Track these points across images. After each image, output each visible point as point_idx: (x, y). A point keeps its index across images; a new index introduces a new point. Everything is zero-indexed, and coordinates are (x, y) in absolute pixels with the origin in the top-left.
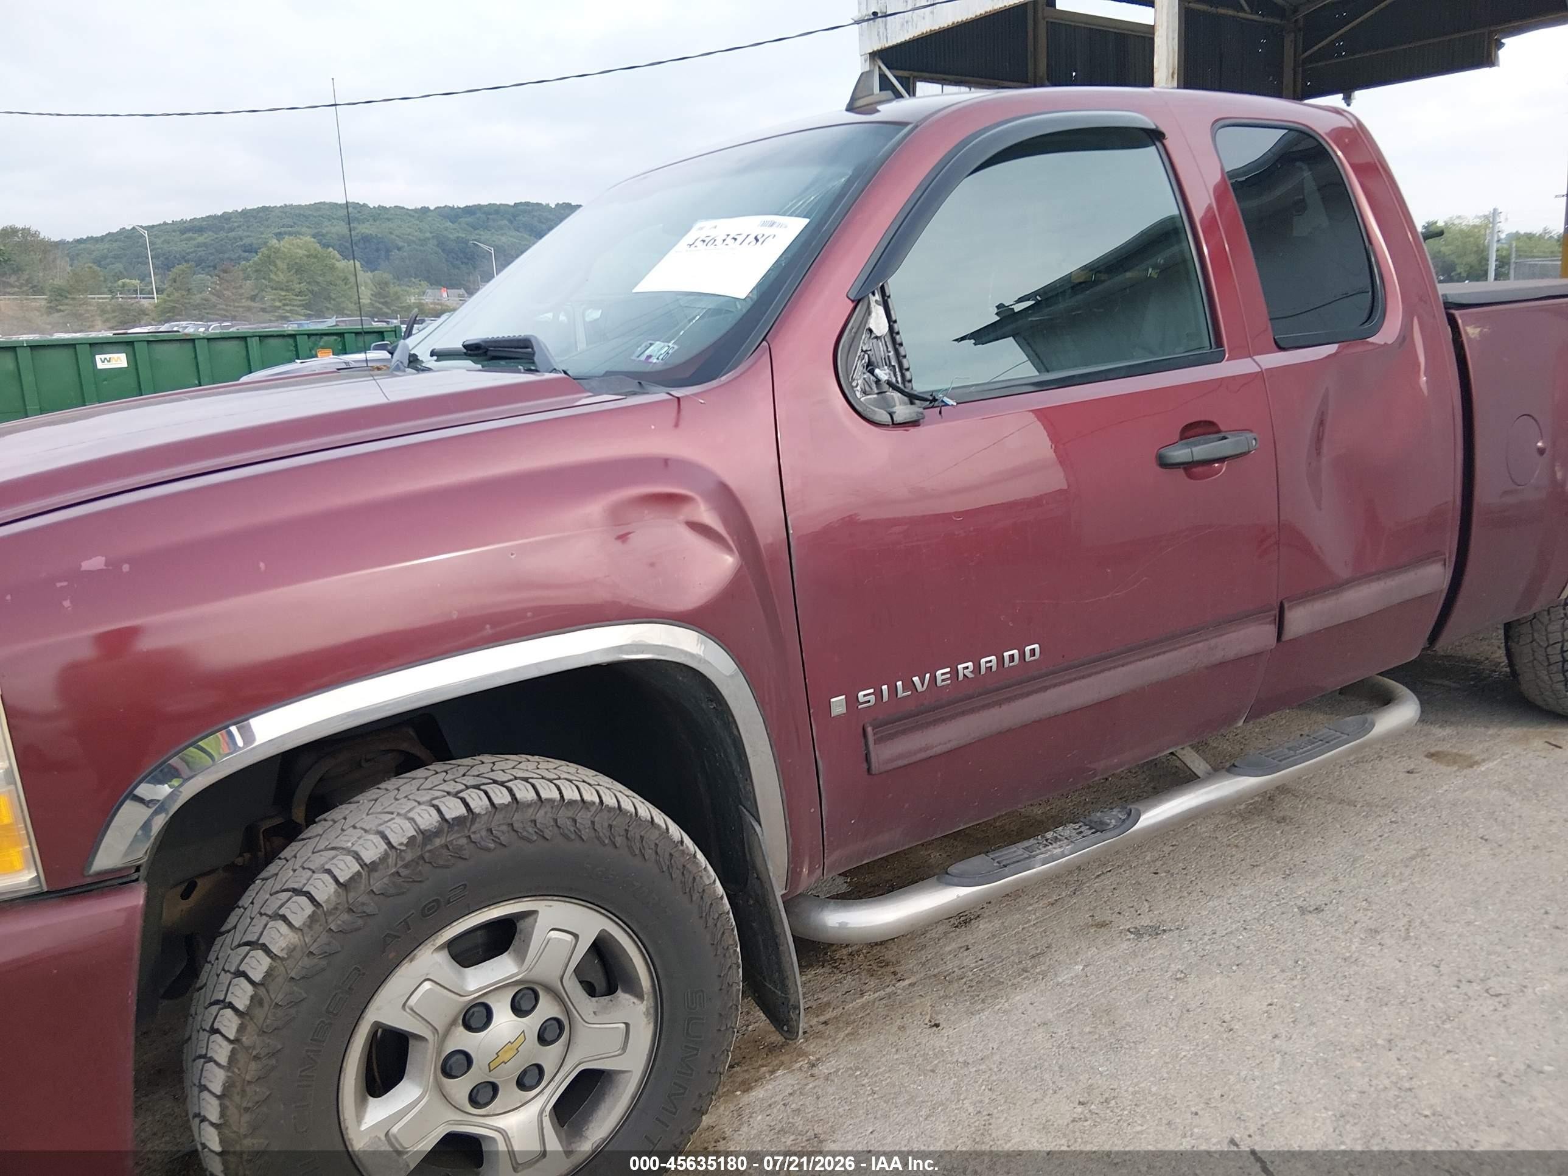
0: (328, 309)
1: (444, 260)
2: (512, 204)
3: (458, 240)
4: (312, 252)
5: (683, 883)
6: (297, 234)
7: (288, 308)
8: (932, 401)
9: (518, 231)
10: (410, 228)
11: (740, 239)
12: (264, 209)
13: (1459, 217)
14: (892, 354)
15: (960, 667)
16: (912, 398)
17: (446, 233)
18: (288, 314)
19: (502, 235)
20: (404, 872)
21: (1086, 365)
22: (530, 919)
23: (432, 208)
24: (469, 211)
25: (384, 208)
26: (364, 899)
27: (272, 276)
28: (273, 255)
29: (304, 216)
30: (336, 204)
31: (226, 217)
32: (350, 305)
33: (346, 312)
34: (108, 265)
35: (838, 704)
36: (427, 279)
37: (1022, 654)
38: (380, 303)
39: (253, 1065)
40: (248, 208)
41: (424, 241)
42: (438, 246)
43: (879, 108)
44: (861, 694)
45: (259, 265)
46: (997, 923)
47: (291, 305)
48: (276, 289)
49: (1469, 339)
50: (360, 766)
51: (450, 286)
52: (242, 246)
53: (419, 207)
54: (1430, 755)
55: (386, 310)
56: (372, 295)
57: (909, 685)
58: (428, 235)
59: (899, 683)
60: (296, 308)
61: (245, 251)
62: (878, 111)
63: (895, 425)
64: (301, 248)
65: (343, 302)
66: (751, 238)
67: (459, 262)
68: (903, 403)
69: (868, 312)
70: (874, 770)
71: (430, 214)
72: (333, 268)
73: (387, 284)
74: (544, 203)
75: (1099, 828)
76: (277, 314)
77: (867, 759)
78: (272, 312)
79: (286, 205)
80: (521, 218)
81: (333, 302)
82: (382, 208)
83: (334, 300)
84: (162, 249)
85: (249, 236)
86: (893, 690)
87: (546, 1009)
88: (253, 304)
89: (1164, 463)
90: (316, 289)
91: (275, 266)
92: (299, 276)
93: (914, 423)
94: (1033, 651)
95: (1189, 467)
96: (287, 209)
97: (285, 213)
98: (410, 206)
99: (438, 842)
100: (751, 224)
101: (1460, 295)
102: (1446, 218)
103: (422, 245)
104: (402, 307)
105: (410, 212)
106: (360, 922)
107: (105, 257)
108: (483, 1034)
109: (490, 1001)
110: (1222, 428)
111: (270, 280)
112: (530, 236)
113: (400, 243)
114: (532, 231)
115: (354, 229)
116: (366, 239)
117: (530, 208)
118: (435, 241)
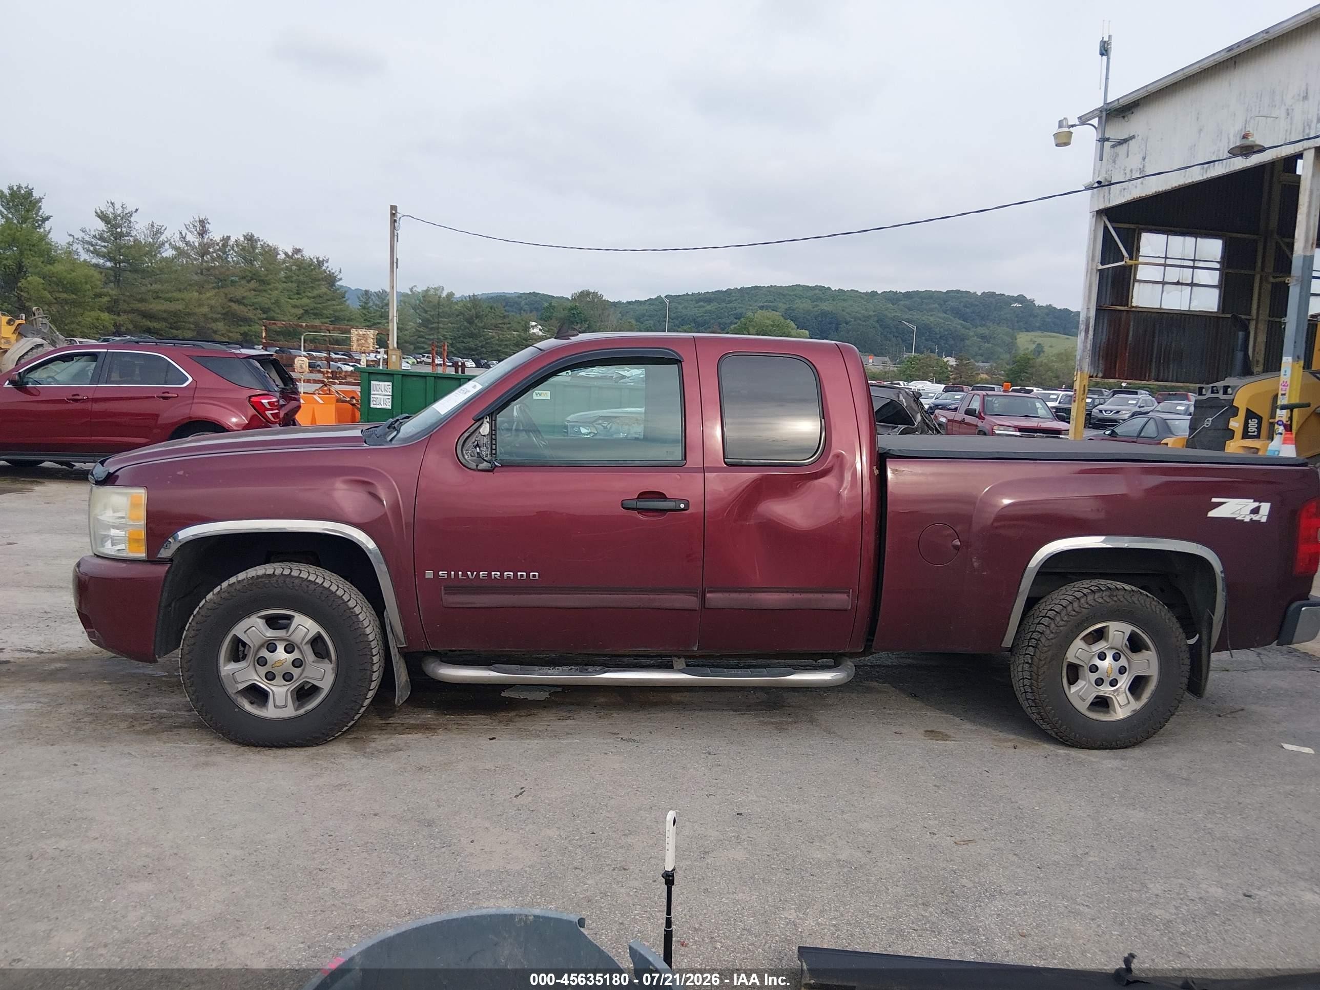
1: (879, 333)
2: (945, 291)
3: (894, 318)
4: (776, 322)
6: (771, 308)
9: (945, 313)
10: (858, 307)
12: (756, 288)
15: (493, 573)
17: (886, 313)
19: (931, 315)
22: (292, 619)
23: (879, 292)
24: (908, 295)
28: (748, 323)
29: (782, 295)
30: (808, 286)
31: (729, 292)
34: (645, 320)
40: (745, 286)
41: (867, 318)
42: (877, 322)
44: (440, 573)
51: (878, 354)
52: (735, 314)
53: (870, 291)
57: (465, 575)
58: (871, 313)
59: (460, 573)
61: (736, 318)
64: (770, 319)
70: (443, 604)
71: (877, 297)
74: (972, 291)
80: (950, 303)
82: (841, 291)
84: (681, 312)
85: (741, 307)
86: (456, 575)
87: (297, 654)
94: (534, 575)
96: (771, 289)
97: (769, 291)
98: (863, 290)
103: (864, 321)
105: (862, 295)
107: (644, 315)
108: (273, 654)
109: (276, 643)
112: (955, 317)
113: (848, 319)
114: (957, 313)
115: (817, 306)
116: (824, 314)
117: (959, 295)
118: (876, 319)
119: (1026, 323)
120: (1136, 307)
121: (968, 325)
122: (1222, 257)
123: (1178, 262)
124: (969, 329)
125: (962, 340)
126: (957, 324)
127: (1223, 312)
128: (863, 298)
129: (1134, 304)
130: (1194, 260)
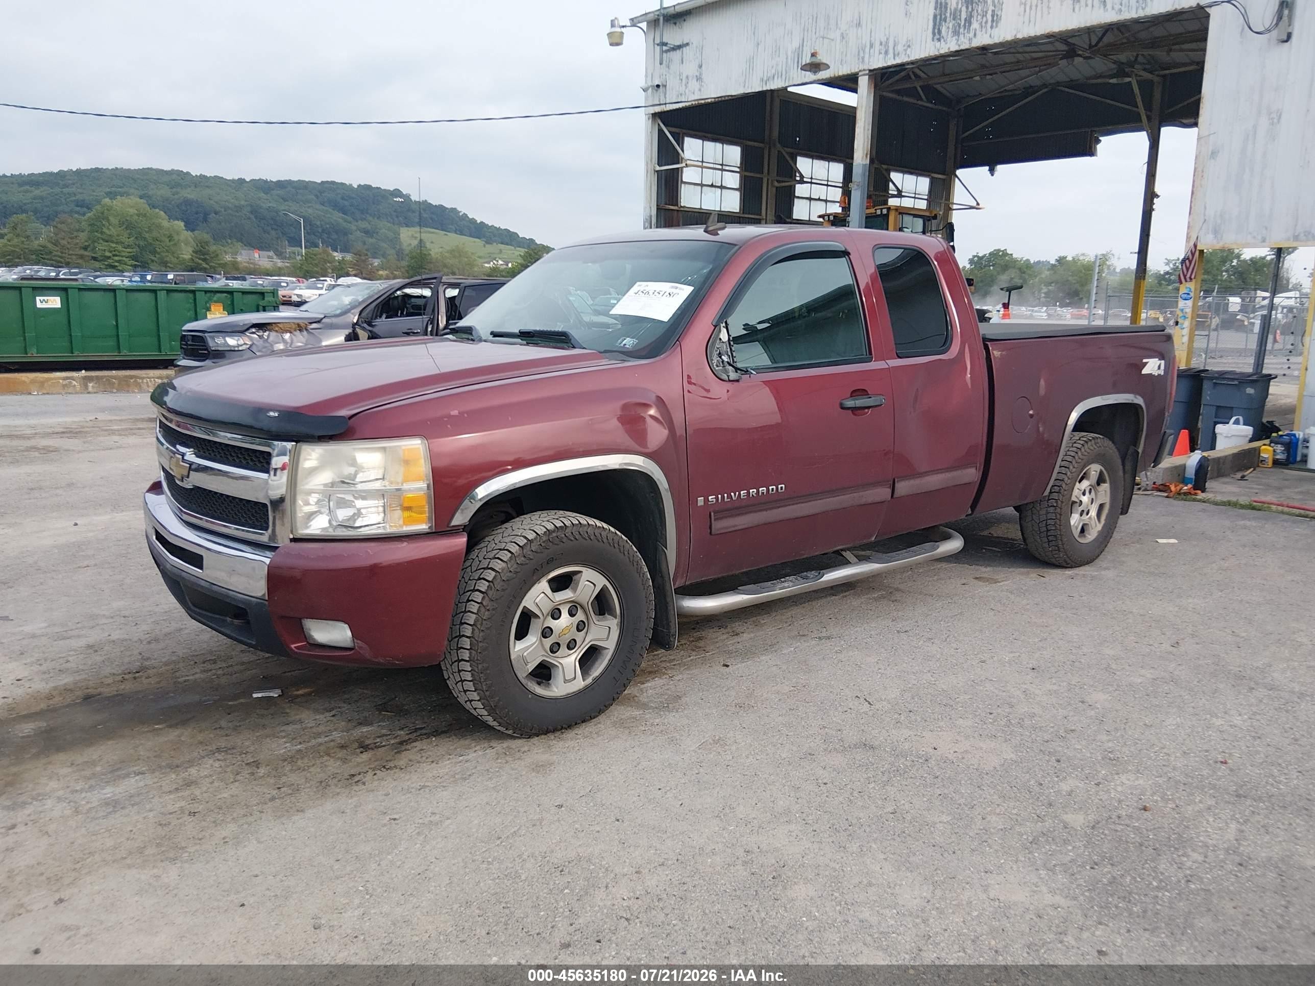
0: (153, 261)
1: (256, 225)
2: (319, 181)
3: (269, 209)
4: (141, 211)
5: (637, 569)
6: (128, 194)
7: (116, 258)
8: (746, 371)
9: (323, 205)
10: (227, 195)
11: (662, 293)
12: (97, 170)
13: (1083, 255)
14: (729, 350)
15: (751, 491)
16: (737, 369)
17: (259, 203)
18: (117, 264)
19: (309, 207)
20: (543, 544)
21: (810, 359)
22: (579, 575)
23: (248, 180)
24: (280, 184)
25: (205, 177)
26: (529, 553)
27: (105, 230)
28: (106, 212)
29: (133, 179)
30: (163, 170)
32: (173, 259)
33: (169, 265)
35: (701, 500)
36: (240, 240)
37: (777, 488)
38: (199, 259)
39: (487, 613)
41: (239, 208)
42: (251, 212)
43: (719, 232)
44: (710, 498)
45: (93, 219)
46: (752, 635)
47: (119, 256)
48: (107, 242)
49: (994, 356)
50: (492, 517)
51: (261, 248)
52: (76, 201)
53: (236, 178)
54: (976, 578)
55: (205, 266)
56: (193, 252)
57: (730, 497)
58: (243, 203)
59: (726, 495)
60: (124, 259)
61: (79, 206)
62: (718, 234)
63: (730, 381)
64: (131, 207)
65: (167, 256)
66: (667, 294)
67: (269, 228)
68: (733, 371)
69: (720, 331)
70: (713, 531)
71: (245, 185)
72: (159, 226)
73: (207, 243)
74: (347, 183)
75: (806, 578)
76: (106, 263)
77: (710, 528)
78: (102, 260)
79: (117, 168)
80: (326, 194)
81: (157, 256)
82: (202, 177)
83: (159, 254)
85: (82, 193)
86: (723, 497)
87: (580, 616)
88: (86, 253)
89: (843, 408)
90: (142, 243)
91: (108, 220)
92: (129, 231)
93: (737, 381)
94: (782, 488)
95: (854, 410)
97: (116, 175)
98: (229, 177)
99: (554, 535)
100: (666, 286)
101: (993, 334)
102: (1074, 254)
103: (237, 211)
104: (219, 264)
105: (228, 182)
106: (528, 562)
108: (557, 621)
109: (561, 608)
110: (869, 393)
111: (102, 233)
112: (333, 210)
113: (218, 209)
114: (335, 206)
115: (177, 193)
116: (188, 202)
117: (335, 187)
118: (249, 209)
119: (406, 218)
120: (684, 207)
121: (349, 218)
122: (741, 164)
123: (712, 166)
124: (350, 223)
125: (346, 234)
126: (336, 217)
127: (743, 213)
128: (230, 186)
129: (682, 205)
130: (722, 165)
